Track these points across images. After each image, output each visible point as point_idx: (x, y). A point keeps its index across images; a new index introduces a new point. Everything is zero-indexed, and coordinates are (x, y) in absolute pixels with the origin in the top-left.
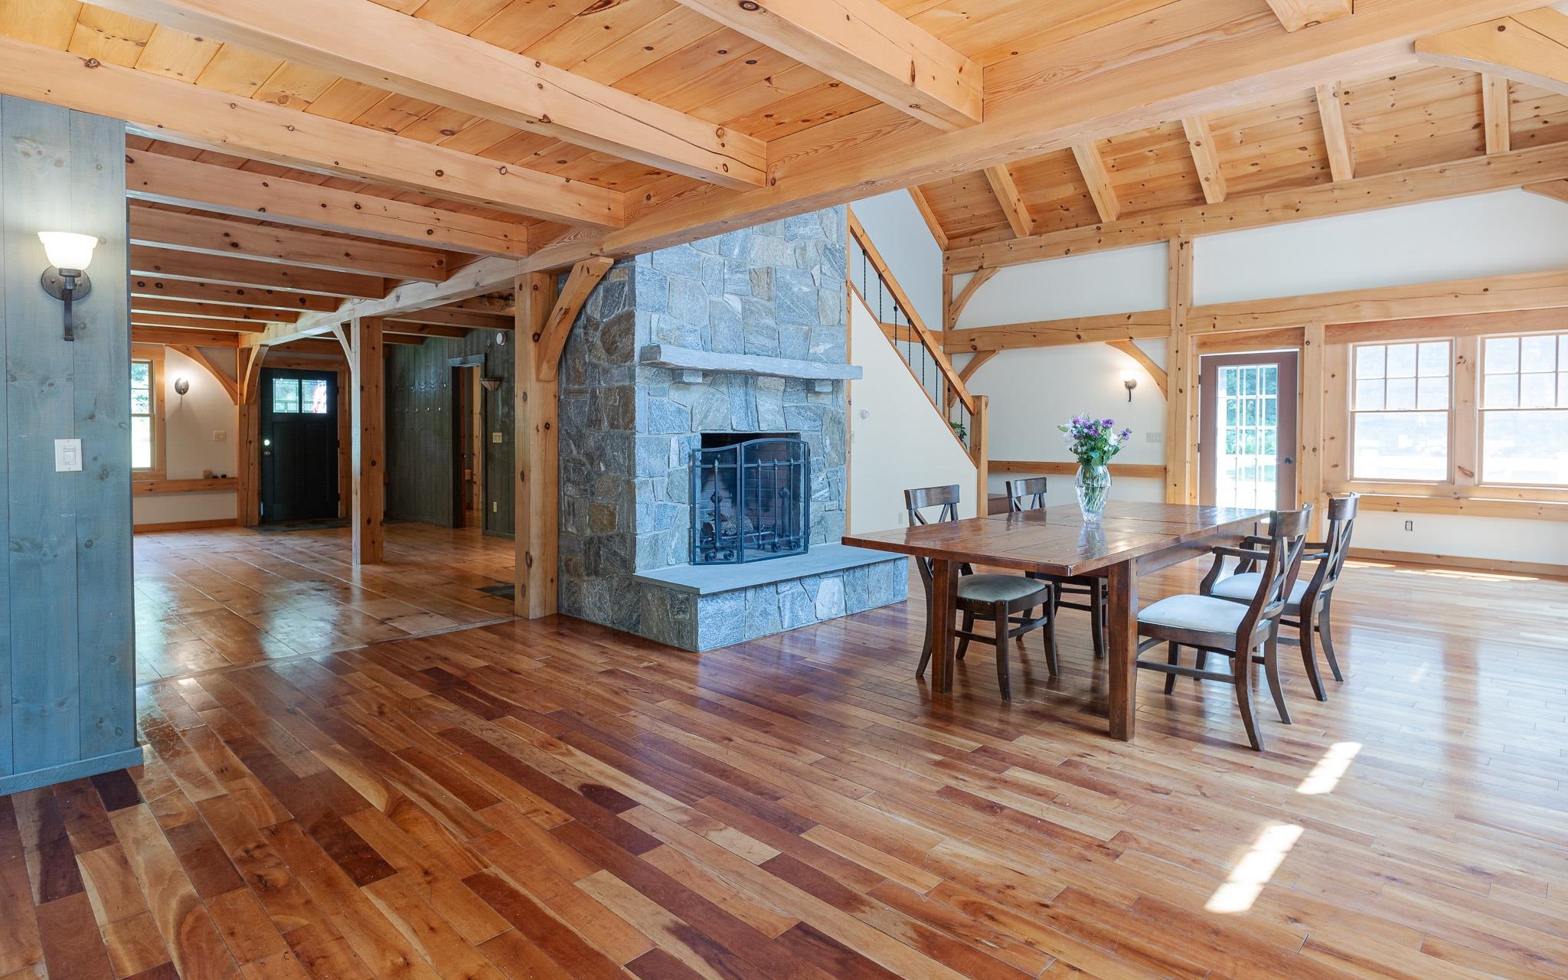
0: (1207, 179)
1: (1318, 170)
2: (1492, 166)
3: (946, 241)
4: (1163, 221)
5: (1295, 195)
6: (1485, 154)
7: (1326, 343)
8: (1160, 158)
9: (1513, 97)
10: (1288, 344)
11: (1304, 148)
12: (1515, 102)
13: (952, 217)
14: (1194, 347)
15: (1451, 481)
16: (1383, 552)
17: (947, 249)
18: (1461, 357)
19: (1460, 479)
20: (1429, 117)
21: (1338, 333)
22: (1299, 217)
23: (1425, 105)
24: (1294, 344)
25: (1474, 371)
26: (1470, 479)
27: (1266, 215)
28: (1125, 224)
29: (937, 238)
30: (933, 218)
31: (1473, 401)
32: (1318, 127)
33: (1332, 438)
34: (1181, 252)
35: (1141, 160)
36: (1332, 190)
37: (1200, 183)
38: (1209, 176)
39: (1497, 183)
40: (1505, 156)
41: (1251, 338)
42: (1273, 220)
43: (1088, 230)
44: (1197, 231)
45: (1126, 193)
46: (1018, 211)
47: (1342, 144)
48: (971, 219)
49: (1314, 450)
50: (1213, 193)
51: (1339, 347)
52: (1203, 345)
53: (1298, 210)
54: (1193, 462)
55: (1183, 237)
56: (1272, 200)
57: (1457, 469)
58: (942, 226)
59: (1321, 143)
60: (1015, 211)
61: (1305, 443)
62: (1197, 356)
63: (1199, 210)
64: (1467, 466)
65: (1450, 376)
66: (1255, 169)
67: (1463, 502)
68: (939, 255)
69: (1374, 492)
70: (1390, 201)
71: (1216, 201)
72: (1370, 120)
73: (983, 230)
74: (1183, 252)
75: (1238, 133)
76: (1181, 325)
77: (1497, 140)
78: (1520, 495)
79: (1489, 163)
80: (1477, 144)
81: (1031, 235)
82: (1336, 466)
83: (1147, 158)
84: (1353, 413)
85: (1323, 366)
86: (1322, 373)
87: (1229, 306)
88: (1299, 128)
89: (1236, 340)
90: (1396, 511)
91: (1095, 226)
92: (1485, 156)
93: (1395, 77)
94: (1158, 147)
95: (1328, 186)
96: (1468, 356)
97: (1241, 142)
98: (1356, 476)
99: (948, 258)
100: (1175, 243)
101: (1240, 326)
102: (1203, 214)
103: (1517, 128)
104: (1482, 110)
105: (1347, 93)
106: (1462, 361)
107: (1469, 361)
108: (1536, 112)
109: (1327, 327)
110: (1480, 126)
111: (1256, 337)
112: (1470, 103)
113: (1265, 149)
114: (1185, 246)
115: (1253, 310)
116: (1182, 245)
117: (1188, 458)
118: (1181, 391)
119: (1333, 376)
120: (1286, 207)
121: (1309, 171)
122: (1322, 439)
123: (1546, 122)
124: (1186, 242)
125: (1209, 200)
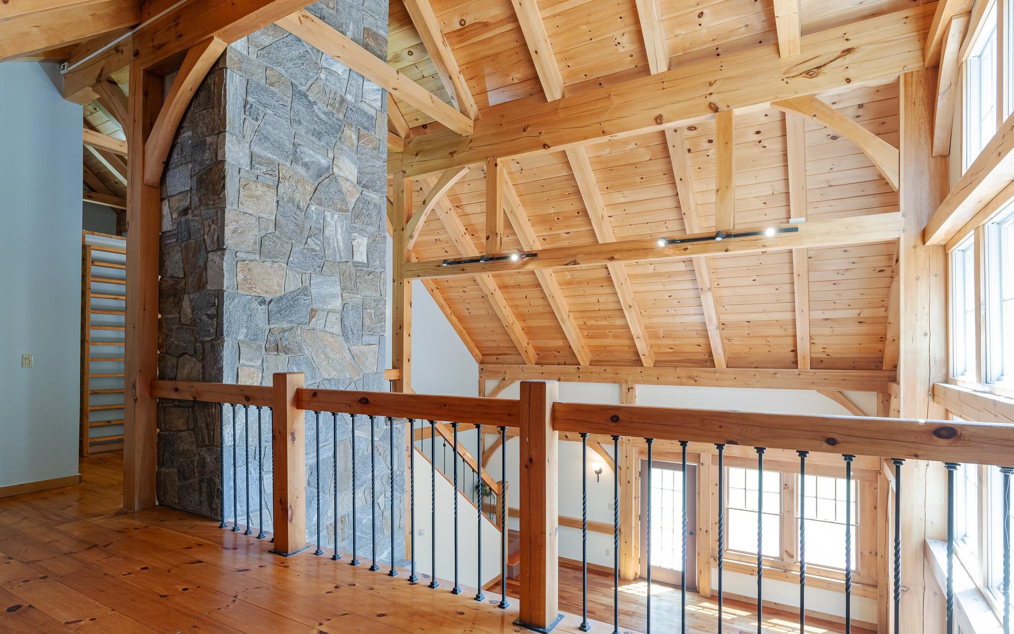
0: (644, 355)
1: (707, 356)
2: (801, 376)
3: (481, 357)
4: (618, 372)
5: (695, 371)
6: (797, 368)
7: (712, 464)
8: (615, 336)
9: (812, 341)
10: (691, 461)
11: (699, 346)
12: (813, 343)
13: (485, 344)
14: (637, 453)
15: (781, 558)
16: (745, 597)
17: (481, 363)
18: (786, 485)
19: (786, 558)
20: (767, 343)
22: (696, 385)
23: (766, 337)
24: (695, 462)
25: (793, 495)
26: (791, 559)
27: (678, 379)
28: (594, 369)
29: (475, 356)
30: (472, 344)
31: (793, 513)
32: (707, 337)
34: (629, 394)
35: (605, 336)
36: (715, 372)
37: (639, 354)
38: (645, 354)
39: (804, 386)
40: (808, 372)
41: (670, 453)
42: (682, 384)
43: (572, 368)
44: (638, 382)
45: (595, 350)
46: (528, 351)
47: (720, 351)
48: (497, 347)
49: (707, 531)
50: (647, 361)
52: (641, 454)
53: (696, 381)
54: (636, 527)
55: (630, 385)
56: (681, 372)
57: (785, 552)
58: (478, 348)
59: (709, 345)
60: (526, 351)
61: (701, 526)
62: (638, 460)
63: (639, 369)
64: (790, 551)
65: (780, 495)
66: (671, 350)
67: (788, 574)
68: (476, 366)
69: (740, 561)
70: (747, 385)
71: (649, 366)
72: (735, 338)
73: (505, 354)
75: (661, 332)
77: (804, 362)
78: (818, 572)
79: (800, 374)
80: (793, 360)
81: (537, 364)
83: (608, 335)
84: (728, 509)
85: (711, 479)
86: (711, 483)
88: (697, 336)
89: (661, 453)
90: (752, 575)
91: (576, 367)
92: (797, 370)
93: (750, 321)
94: (614, 331)
95: (712, 369)
96: (789, 485)
97: (663, 337)
98: (730, 548)
99: (482, 369)
100: (625, 387)
101: (663, 446)
102: (641, 372)
103: (814, 355)
104: (796, 344)
105: (723, 324)
107: (790, 488)
108: (824, 350)
109: (713, 455)
110: (795, 351)
111: (673, 453)
112: (790, 340)
113: (677, 342)
114: (631, 390)
116: (629, 389)
117: (633, 526)
118: (629, 482)
119: (716, 485)
120: (689, 377)
121: (701, 357)
122: (711, 523)
123: (828, 355)
124: (631, 388)
125: (645, 364)
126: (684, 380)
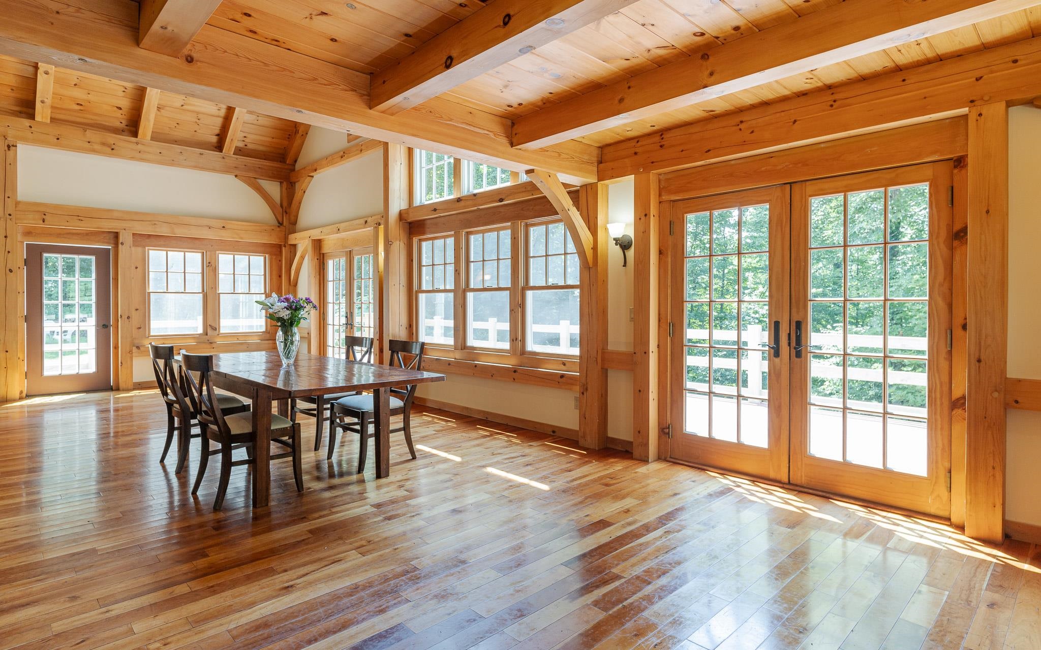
0: (43, 102)
1: (124, 126)
2: (224, 160)
5: (111, 138)
7: (133, 246)
10: (104, 243)
11: (120, 109)
14: (22, 234)
15: (205, 333)
18: (208, 263)
19: (210, 331)
20: (197, 121)
21: (139, 240)
22: (113, 154)
23: (198, 113)
24: (108, 243)
25: (216, 272)
26: (215, 332)
27: (87, 145)
32: (135, 99)
33: (137, 310)
34: (8, 152)
36: (137, 143)
37: (35, 101)
38: (46, 100)
39: (226, 170)
40: (231, 157)
41: (73, 234)
42: (94, 151)
44: (25, 140)
47: (152, 117)
49: (128, 318)
50: (42, 112)
51: (140, 249)
52: (28, 233)
53: (113, 149)
55: (10, 140)
56: (93, 136)
57: (208, 326)
61: (121, 313)
62: (23, 242)
63: (27, 122)
64: (213, 325)
65: (203, 273)
66: (79, 108)
67: (214, 345)
69: (164, 344)
70: (172, 163)
71: (44, 120)
74: (10, 153)
75: (74, 77)
76: (10, 215)
77: (228, 147)
79: (223, 158)
82: (140, 328)
84: (149, 293)
87: (57, 207)
88: (122, 94)
89: (60, 234)
92: (221, 153)
95: (133, 139)
96: (212, 263)
97: (75, 85)
98: (152, 334)
101: (68, 224)
102: (30, 127)
106: (210, 265)
107: (213, 265)
108: (245, 139)
109: (134, 234)
110: (220, 136)
111: (78, 234)
112: (220, 122)
113: (88, 97)
114: (12, 148)
115: (80, 214)
116: (9, 147)
118: (10, 271)
119: (136, 268)
120: (103, 144)
121: (119, 123)
123: (246, 145)
124: (13, 146)
125: (38, 118)
126: (97, 147)
